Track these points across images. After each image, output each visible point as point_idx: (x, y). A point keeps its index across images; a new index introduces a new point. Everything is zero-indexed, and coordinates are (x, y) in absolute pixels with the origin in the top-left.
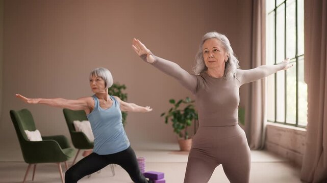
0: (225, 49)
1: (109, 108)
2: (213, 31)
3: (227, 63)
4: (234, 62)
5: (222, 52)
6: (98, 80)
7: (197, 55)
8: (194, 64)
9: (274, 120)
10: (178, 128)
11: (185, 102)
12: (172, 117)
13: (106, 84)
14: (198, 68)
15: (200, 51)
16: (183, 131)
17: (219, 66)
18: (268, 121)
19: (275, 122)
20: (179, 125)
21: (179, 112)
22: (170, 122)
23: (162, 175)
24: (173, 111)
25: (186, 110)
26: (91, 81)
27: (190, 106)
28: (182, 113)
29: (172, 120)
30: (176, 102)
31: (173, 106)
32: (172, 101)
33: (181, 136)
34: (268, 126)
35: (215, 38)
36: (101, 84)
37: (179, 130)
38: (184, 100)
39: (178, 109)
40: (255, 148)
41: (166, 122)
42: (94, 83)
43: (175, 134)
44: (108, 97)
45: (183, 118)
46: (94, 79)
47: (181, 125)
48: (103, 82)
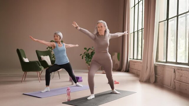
0: (105, 26)
1: (61, 47)
2: (101, 20)
3: (105, 31)
4: (108, 31)
5: (104, 28)
6: (57, 36)
7: (95, 28)
8: (94, 31)
9: (133, 58)
10: (88, 61)
11: (91, 49)
12: (85, 56)
13: (60, 38)
14: (95, 32)
15: (96, 26)
16: (90, 63)
17: (102, 32)
18: (130, 59)
19: (133, 59)
20: (88, 60)
21: (88, 54)
22: (84, 58)
23: (81, 78)
24: (86, 53)
25: (92, 52)
26: (55, 36)
27: (94, 51)
28: (90, 54)
29: (85, 57)
30: (87, 49)
31: (85, 51)
32: (85, 49)
33: (89, 65)
34: (130, 61)
35: (102, 22)
36: (59, 38)
37: (88, 62)
38: (91, 48)
39: (88, 52)
40: (124, 71)
41: (83, 58)
42: (56, 37)
43: (87, 64)
44: (61, 43)
45: (90, 57)
46: (56, 36)
47: (90, 60)
48: (59, 37)
